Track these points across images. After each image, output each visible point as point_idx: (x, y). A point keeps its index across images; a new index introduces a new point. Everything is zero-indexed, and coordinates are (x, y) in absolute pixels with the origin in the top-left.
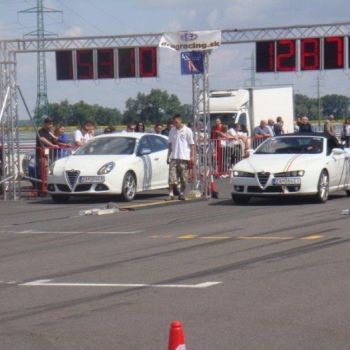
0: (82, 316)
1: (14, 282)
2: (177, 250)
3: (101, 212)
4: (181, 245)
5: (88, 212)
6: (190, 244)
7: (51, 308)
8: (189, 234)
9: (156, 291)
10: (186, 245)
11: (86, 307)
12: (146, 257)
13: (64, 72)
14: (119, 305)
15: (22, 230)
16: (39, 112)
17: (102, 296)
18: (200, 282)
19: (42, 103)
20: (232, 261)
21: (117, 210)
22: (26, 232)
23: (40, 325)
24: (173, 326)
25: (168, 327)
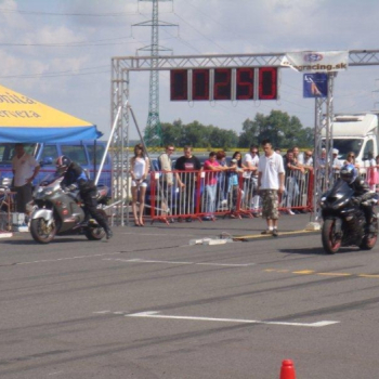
0: (189, 351)
1: (120, 313)
2: (292, 286)
3: (212, 242)
4: (297, 281)
5: (198, 241)
6: (307, 280)
7: (159, 340)
8: (305, 269)
9: (269, 328)
10: (301, 280)
11: (194, 341)
12: (258, 292)
14: (230, 341)
15: (130, 258)
16: (150, 132)
17: (212, 331)
18: (315, 321)
19: (154, 123)
20: (350, 300)
21: (231, 241)
22: (134, 260)
23: (147, 357)
24: (285, 365)
25: (280, 366)
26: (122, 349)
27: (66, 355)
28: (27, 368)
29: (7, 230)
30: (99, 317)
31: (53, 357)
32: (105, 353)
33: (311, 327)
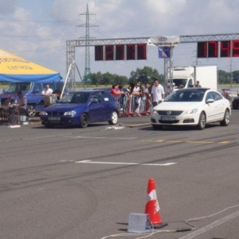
0: (105, 177)
1: (72, 161)
2: (154, 147)
3: (116, 128)
4: (156, 145)
5: (109, 128)
6: (161, 144)
8: (160, 140)
9: (143, 167)
10: (159, 145)
13: (99, 57)
14: (124, 173)
16: (86, 78)
18: (165, 163)
19: (88, 73)
21: (125, 127)
22: (78, 137)
23: (85, 181)
24: (150, 181)
26: (73, 178)
27: (47, 181)
28: (28, 187)
29: (18, 124)
30: (62, 163)
31: (40, 182)
32: (65, 179)
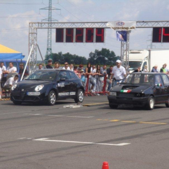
1: (30, 138)
2: (109, 127)
3: (74, 107)
4: (112, 125)
5: (67, 106)
6: (116, 124)
7: (47, 152)
8: (115, 119)
9: (98, 146)
11: (64, 152)
12: (94, 129)
13: (59, 39)
14: (80, 152)
17: (72, 147)
19: (49, 53)
20: (135, 133)
21: (82, 106)
23: (42, 160)
24: (104, 164)
25: (102, 164)
26: (30, 156)
30: (20, 141)
32: (22, 157)
33: (118, 146)
